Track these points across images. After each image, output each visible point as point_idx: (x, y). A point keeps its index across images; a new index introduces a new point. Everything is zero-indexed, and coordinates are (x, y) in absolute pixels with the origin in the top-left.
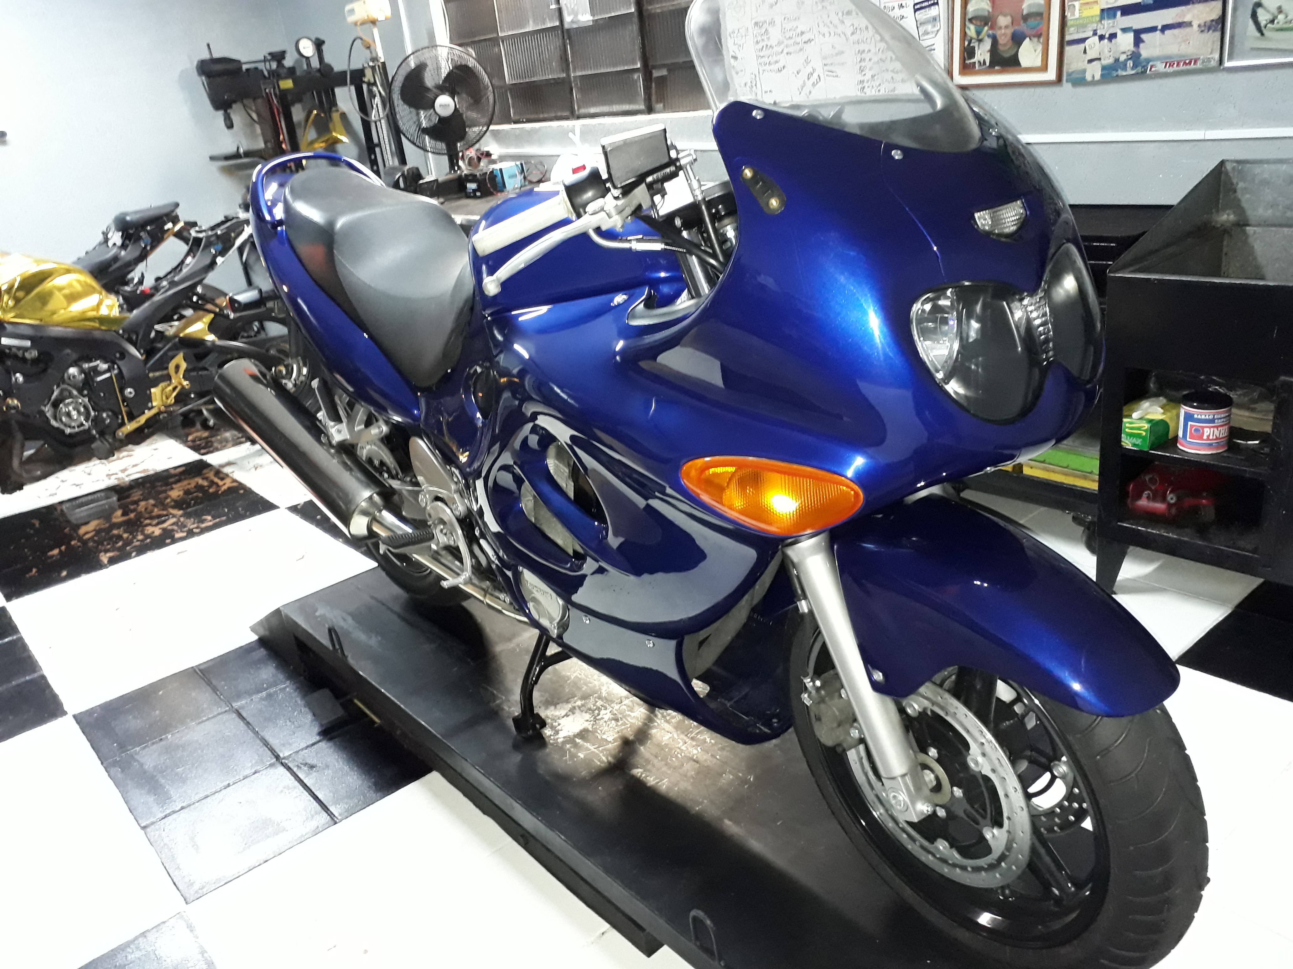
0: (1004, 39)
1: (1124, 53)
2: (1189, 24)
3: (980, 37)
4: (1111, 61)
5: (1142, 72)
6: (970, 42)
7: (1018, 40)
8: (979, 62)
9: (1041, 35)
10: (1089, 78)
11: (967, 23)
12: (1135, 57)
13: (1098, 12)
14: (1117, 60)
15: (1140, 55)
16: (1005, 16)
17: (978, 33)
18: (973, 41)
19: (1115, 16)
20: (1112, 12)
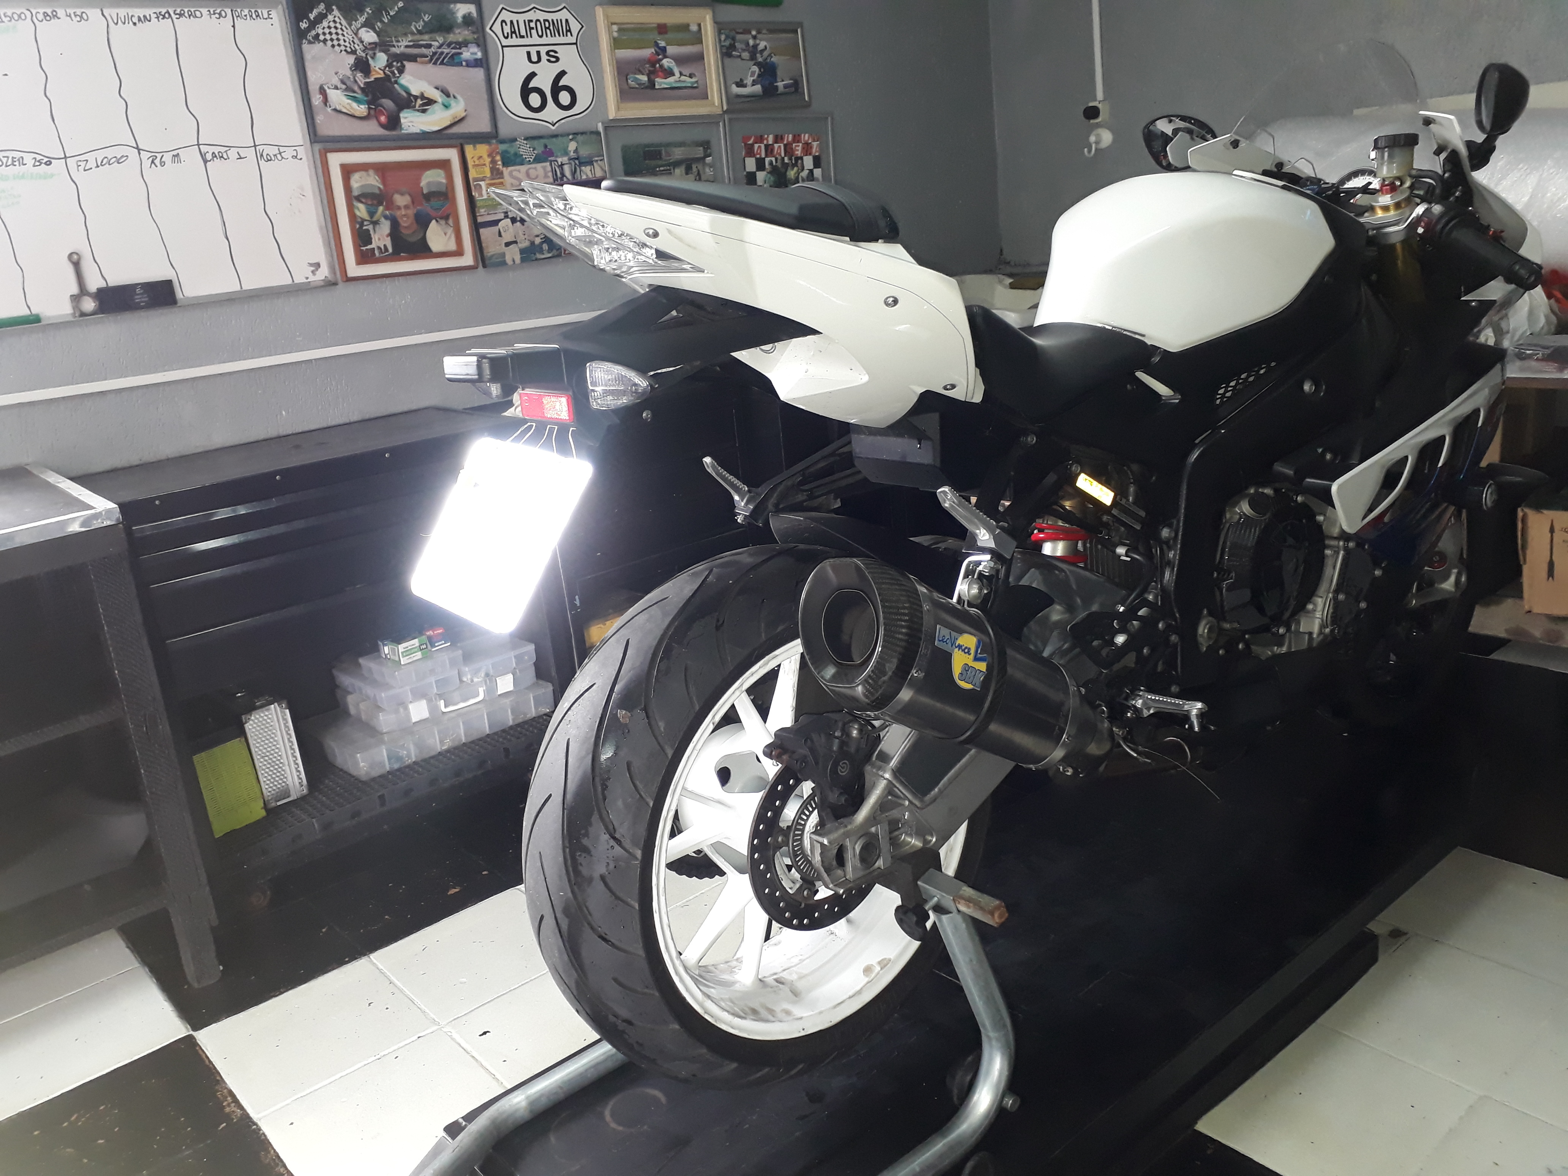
0: (406, 221)
4: (526, 244)
5: (556, 255)
10: (509, 262)
11: (354, 201)
18: (365, 223)
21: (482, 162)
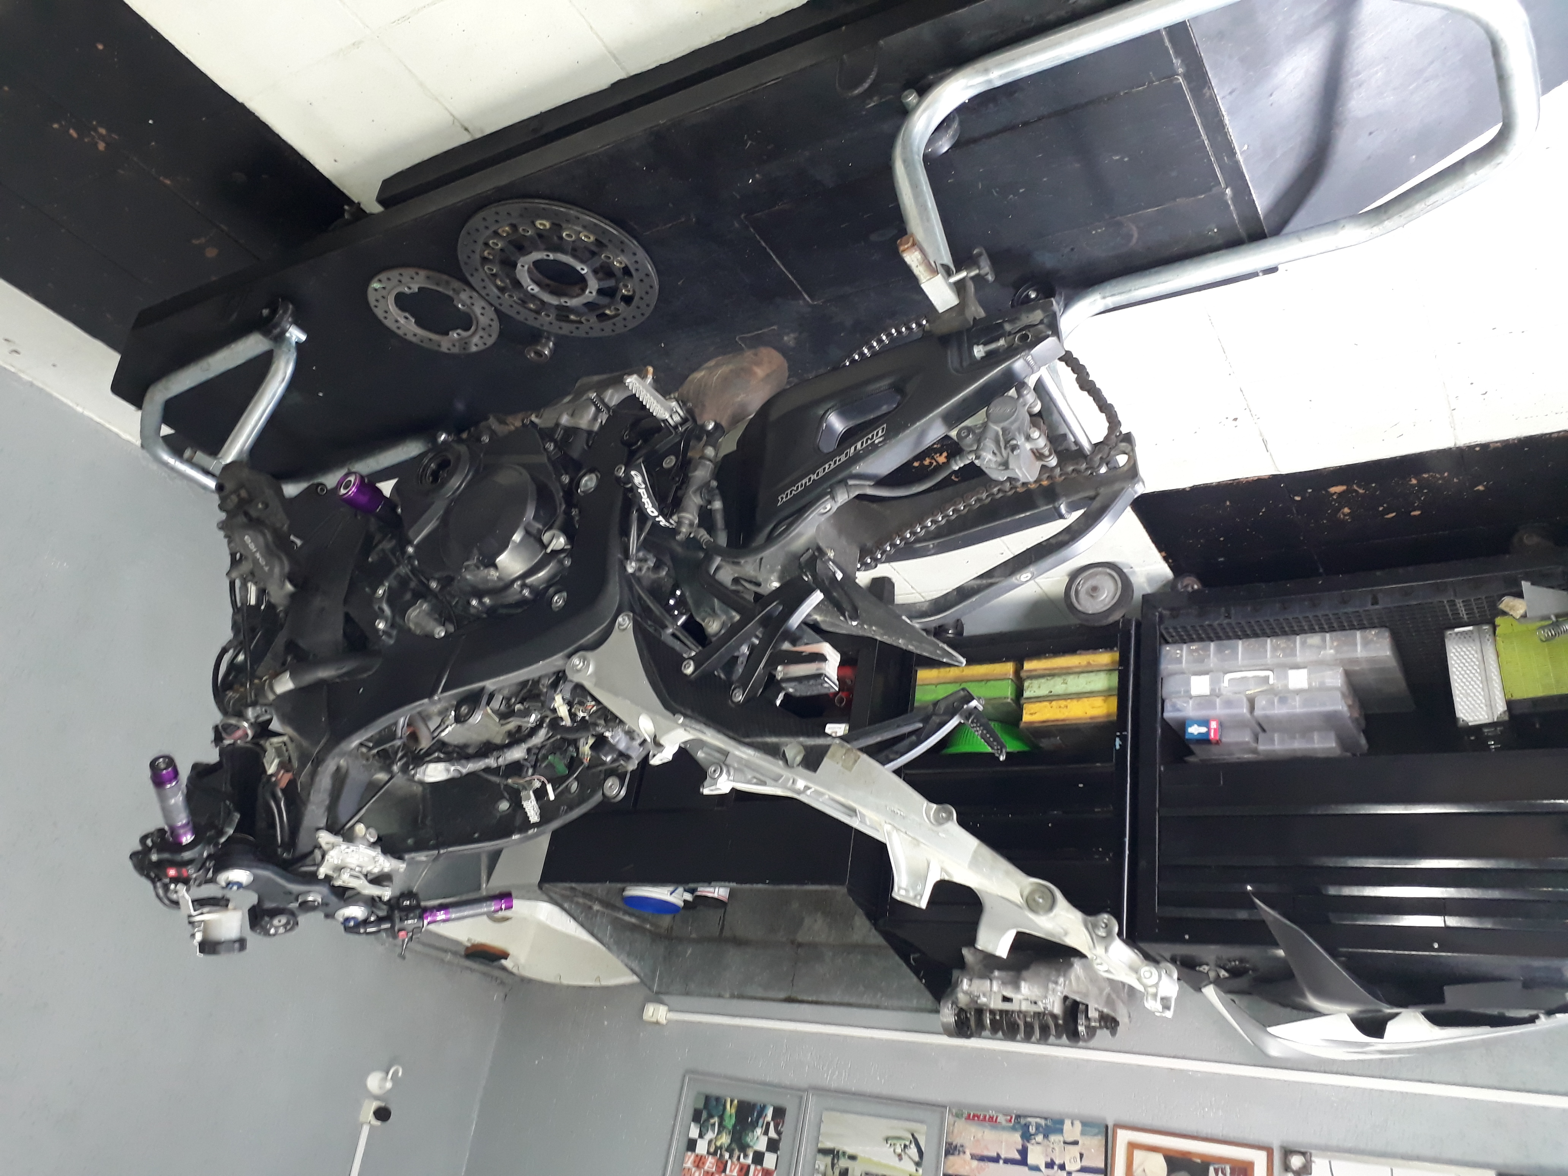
5: (1020, 1117)
15: (1022, 1137)
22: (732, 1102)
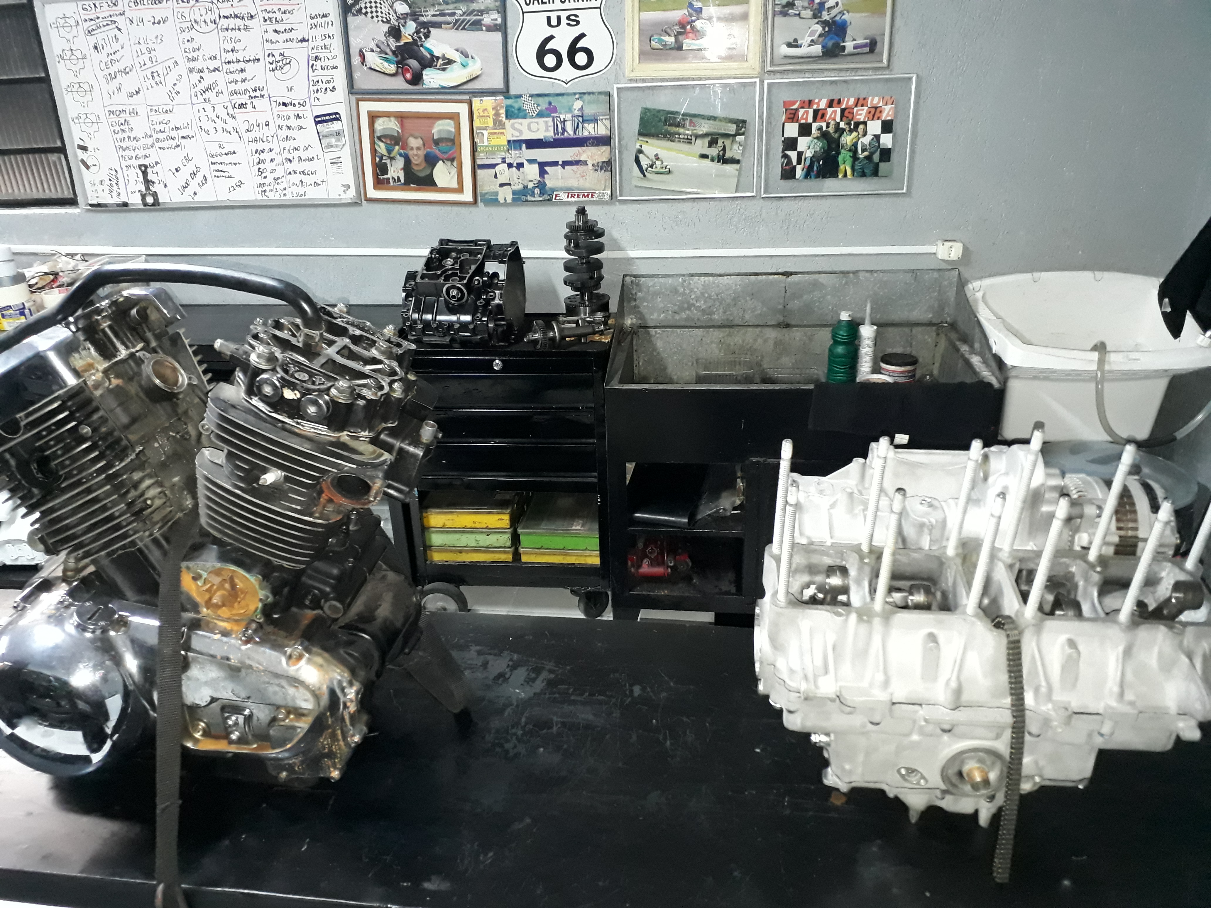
0: (417, 159)
1: (531, 181)
2: (585, 163)
3: (392, 155)
4: (520, 187)
5: (548, 200)
6: (381, 158)
7: (431, 161)
8: (393, 178)
9: (454, 159)
10: (501, 200)
11: (376, 140)
12: (541, 186)
13: (506, 143)
14: (525, 187)
15: (545, 184)
16: (416, 138)
17: (389, 151)
18: (384, 158)
19: (521, 149)
20: (518, 144)
21: (486, 114)
22: (845, 175)
